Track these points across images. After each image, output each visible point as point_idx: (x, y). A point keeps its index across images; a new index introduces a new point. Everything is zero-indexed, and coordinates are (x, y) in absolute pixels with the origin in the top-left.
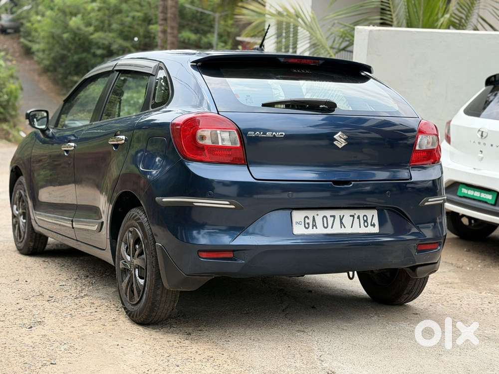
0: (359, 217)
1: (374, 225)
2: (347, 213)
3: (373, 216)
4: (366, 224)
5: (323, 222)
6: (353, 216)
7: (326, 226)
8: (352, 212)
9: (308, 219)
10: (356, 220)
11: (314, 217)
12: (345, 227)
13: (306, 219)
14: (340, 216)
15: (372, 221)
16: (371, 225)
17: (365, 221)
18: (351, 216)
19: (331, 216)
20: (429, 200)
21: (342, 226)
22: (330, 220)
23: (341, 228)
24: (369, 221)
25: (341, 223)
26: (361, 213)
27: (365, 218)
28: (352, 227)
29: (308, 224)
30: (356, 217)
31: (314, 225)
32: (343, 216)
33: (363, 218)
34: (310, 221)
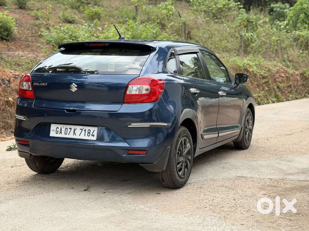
0: (85, 131)
1: (94, 136)
2: (78, 128)
3: (94, 130)
4: (89, 135)
5: (65, 131)
6: (82, 130)
7: (66, 133)
8: (82, 127)
9: (58, 129)
10: (83, 132)
11: (61, 128)
12: (76, 135)
13: (57, 129)
14: (74, 129)
15: (93, 133)
16: (92, 135)
17: (89, 133)
18: (80, 129)
19: (69, 128)
20: (132, 124)
21: (74, 134)
22: (69, 130)
23: (74, 135)
24: (91, 133)
25: (74, 132)
26: (87, 128)
27: (89, 131)
28: (80, 135)
29: (58, 131)
30: (84, 130)
31: (61, 133)
32: (76, 129)
33: (88, 131)
34: (59, 130)
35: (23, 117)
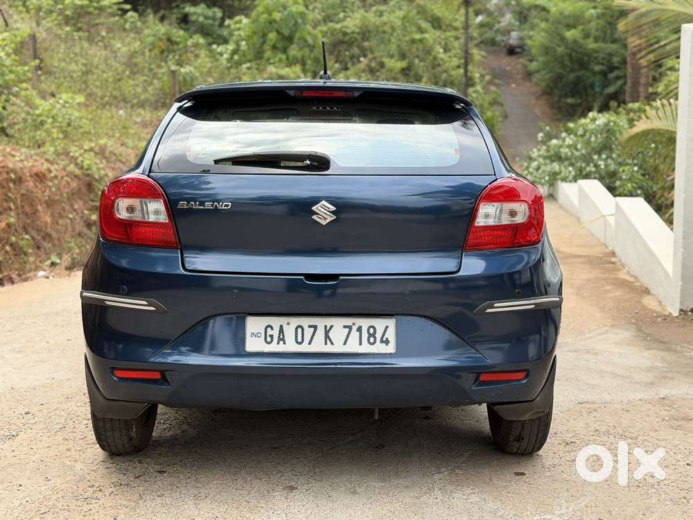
0: (359, 329)
1: (387, 342)
2: (338, 324)
3: (387, 327)
4: (372, 340)
5: (296, 334)
6: (350, 328)
7: (300, 340)
8: (348, 321)
9: (272, 328)
10: (355, 334)
11: (281, 326)
12: (332, 344)
13: (269, 329)
14: (326, 327)
15: (383, 336)
16: (382, 341)
17: (374, 335)
18: (345, 327)
19: (310, 326)
20: (496, 305)
21: (328, 342)
22: (309, 332)
23: (326, 344)
24: (378, 336)
25: (327, 337)
26: (365, 323)
27: (372, 331)
28: (345, 344)
29: (272, 336)
30: (354, 328)
31: (282, 339)
32: (332, 327)
33: (368, 330)
34: (276, 333)
35: (145, 303)
